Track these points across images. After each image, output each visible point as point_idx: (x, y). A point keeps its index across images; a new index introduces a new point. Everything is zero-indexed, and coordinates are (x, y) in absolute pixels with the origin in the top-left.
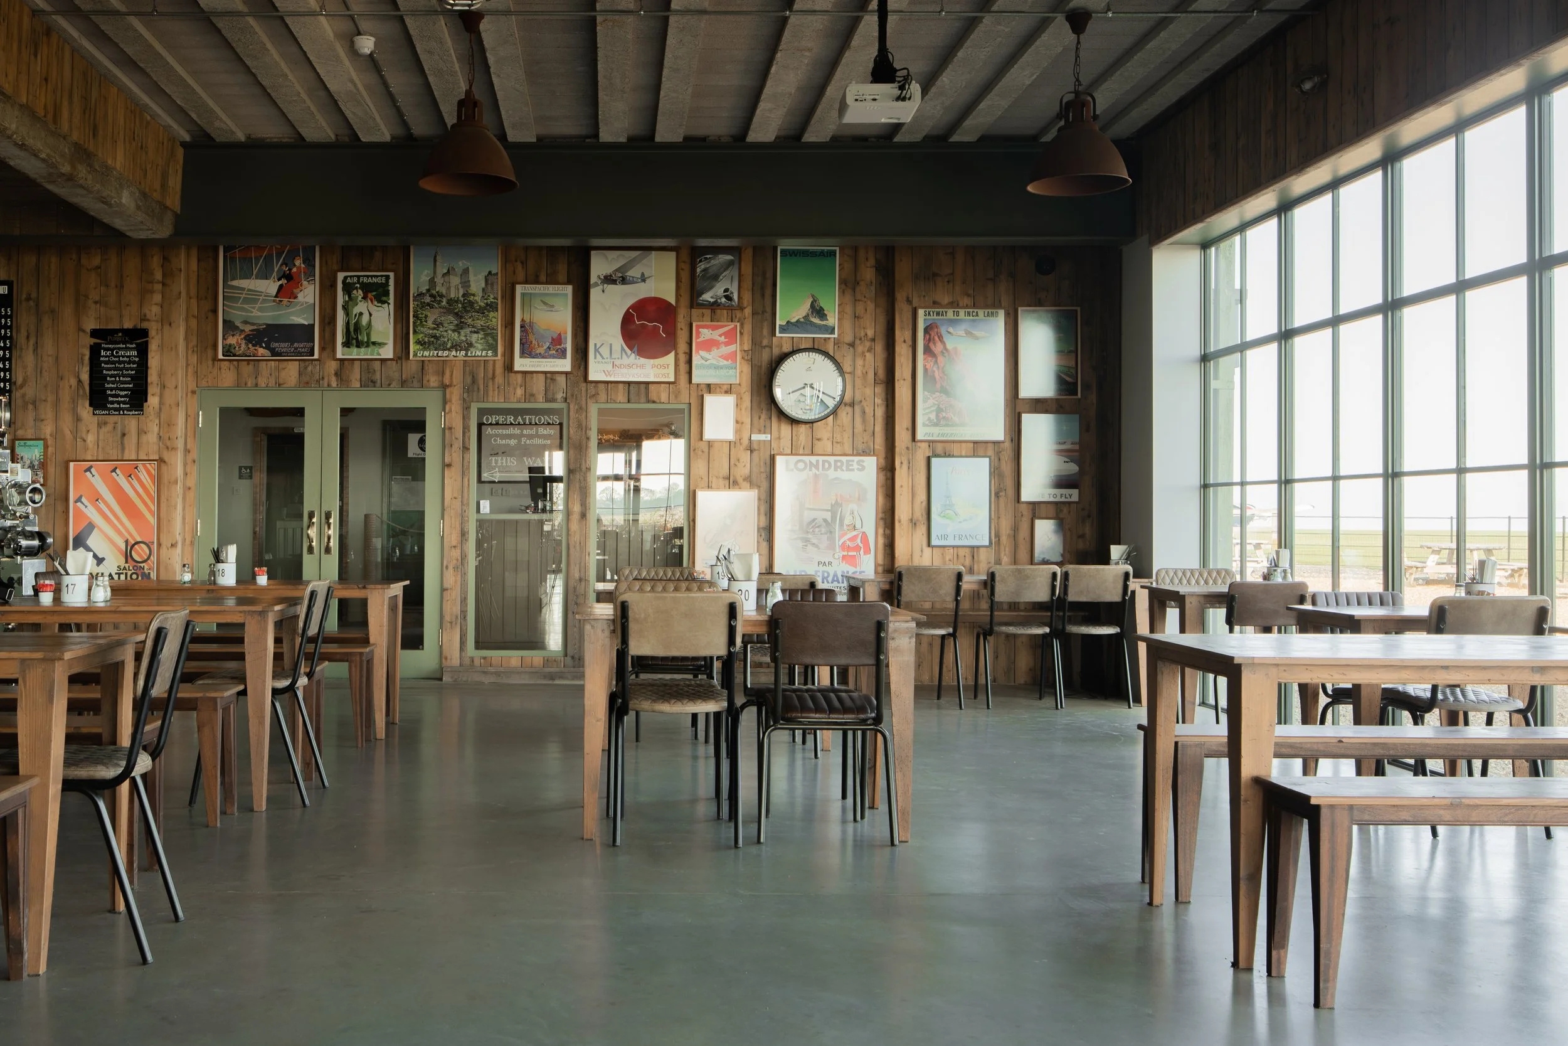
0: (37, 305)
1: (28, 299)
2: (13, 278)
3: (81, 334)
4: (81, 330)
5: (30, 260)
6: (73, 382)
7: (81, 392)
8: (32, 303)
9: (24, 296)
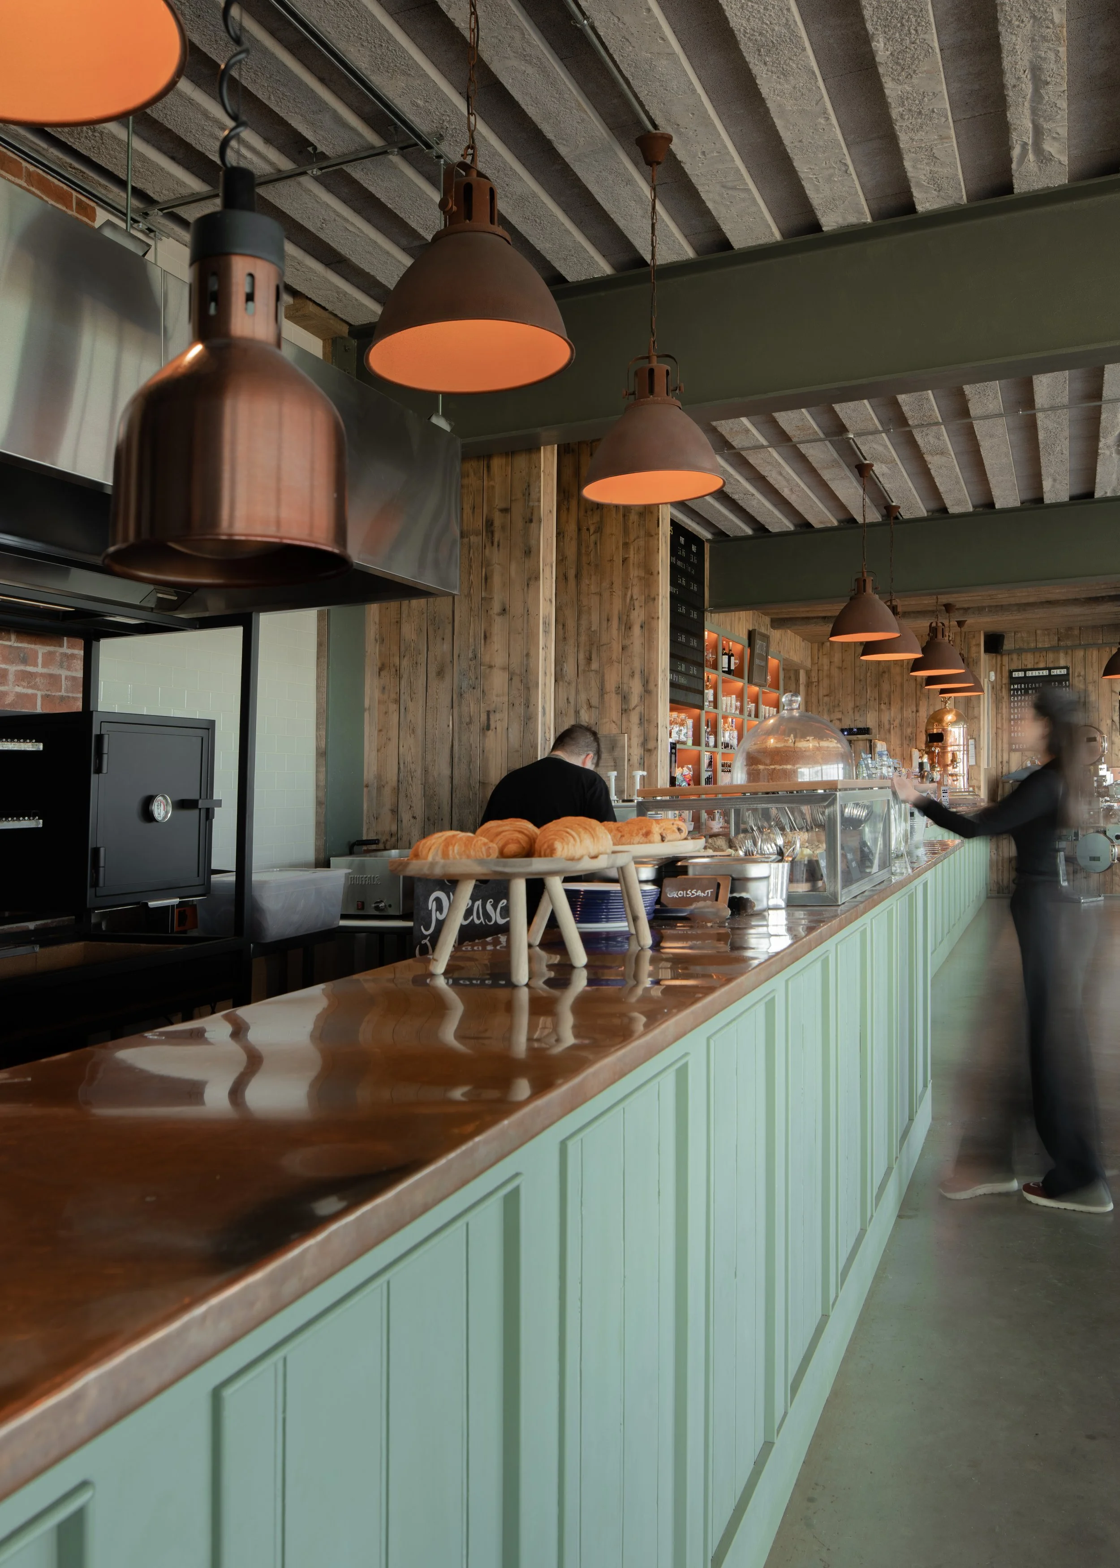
0: (1085, 679)
1: (1079, 676)
2: (1069, 665)
3: (1113, 694)
4: (1113, 691)
5: (1080, 653)
6: (1109, 722)
7: (1114, 727)
8: (1081, 678)
9: (1076, 674)
